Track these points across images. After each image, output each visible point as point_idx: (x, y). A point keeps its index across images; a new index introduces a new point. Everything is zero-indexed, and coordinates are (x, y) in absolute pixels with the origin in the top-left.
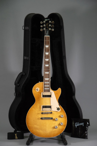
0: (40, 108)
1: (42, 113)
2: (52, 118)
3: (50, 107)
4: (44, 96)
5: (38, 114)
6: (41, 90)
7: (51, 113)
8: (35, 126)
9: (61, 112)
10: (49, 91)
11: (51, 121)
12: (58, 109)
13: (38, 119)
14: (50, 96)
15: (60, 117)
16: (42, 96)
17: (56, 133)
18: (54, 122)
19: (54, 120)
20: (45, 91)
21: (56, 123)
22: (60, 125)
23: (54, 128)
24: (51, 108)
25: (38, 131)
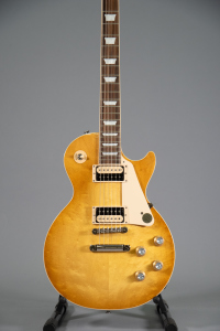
0: (88, 215)
1: (95, 232)
2: (126, 248)
3: (120, 211)
4: (100, 177)
5: (82, 233)
6: (92, 158)
7: (124, 230)
8: (73, 273)
9: (155, 227)
10: (116, 160)
11: (125, 255)
12: (147, 218)
13: (83, 249)
14: (120, 177)
15: (152, 243)
16: (94, 177)
17: (141, 293)
18: (134, 259)
19: (134, 252)
20: (104, 160)
21: (139, 264)
22: (151, 268)
23: (134, 278)
24: (123, 214)
25: (80, 288)
